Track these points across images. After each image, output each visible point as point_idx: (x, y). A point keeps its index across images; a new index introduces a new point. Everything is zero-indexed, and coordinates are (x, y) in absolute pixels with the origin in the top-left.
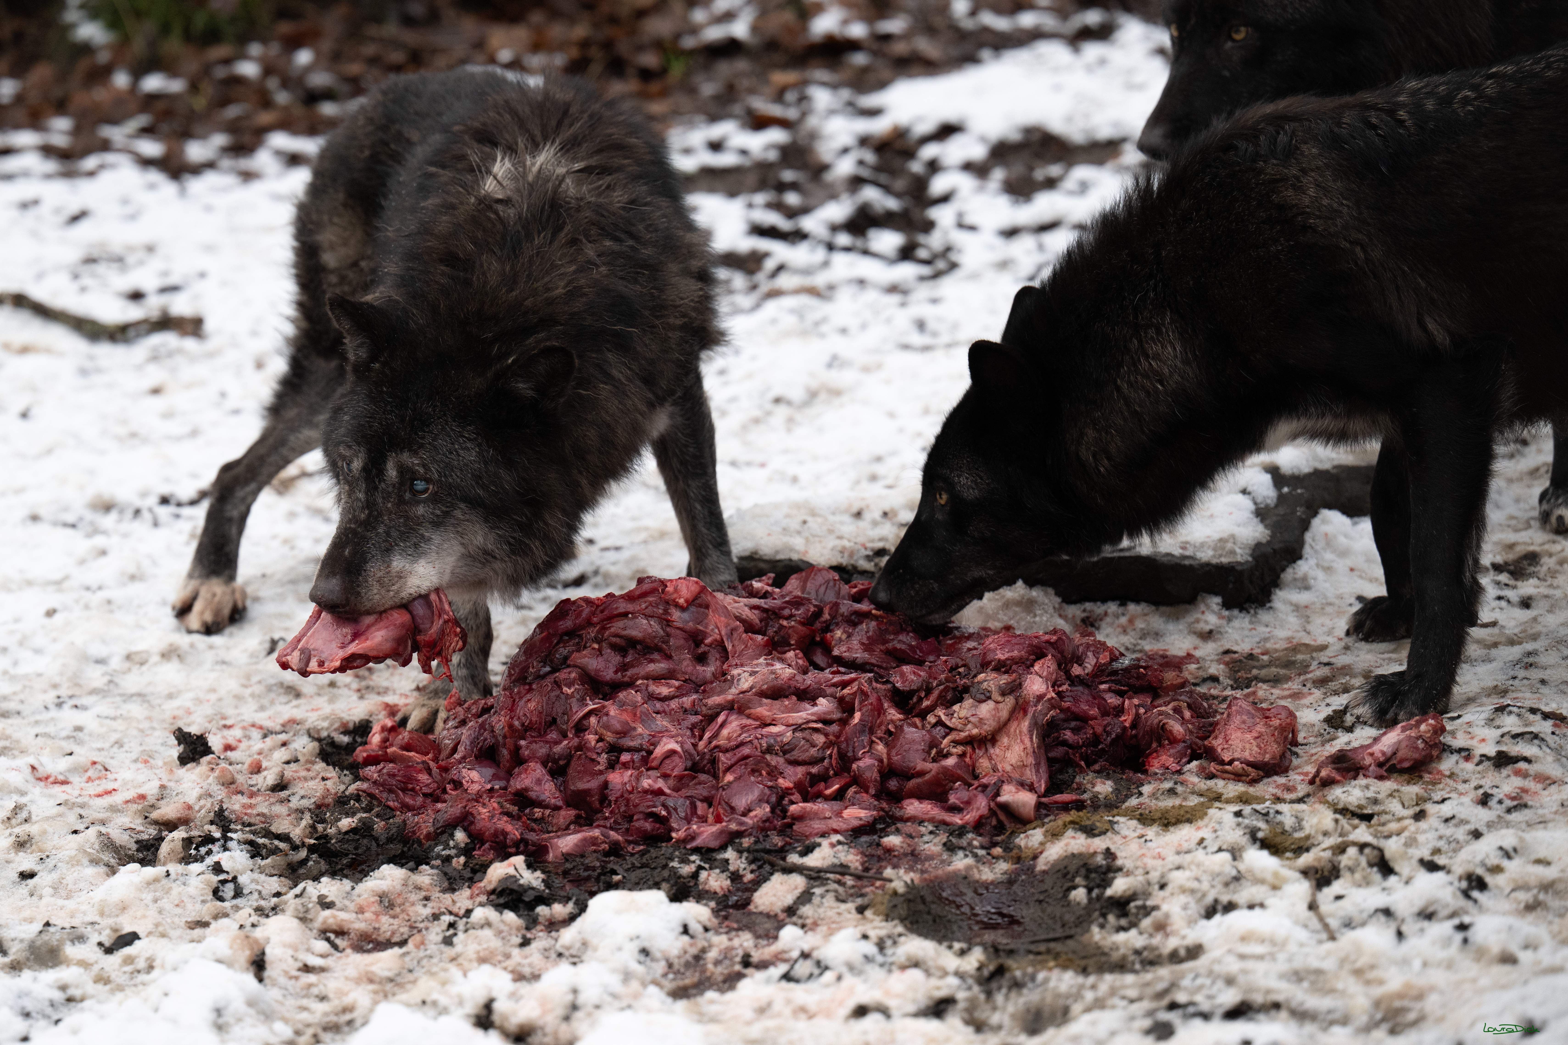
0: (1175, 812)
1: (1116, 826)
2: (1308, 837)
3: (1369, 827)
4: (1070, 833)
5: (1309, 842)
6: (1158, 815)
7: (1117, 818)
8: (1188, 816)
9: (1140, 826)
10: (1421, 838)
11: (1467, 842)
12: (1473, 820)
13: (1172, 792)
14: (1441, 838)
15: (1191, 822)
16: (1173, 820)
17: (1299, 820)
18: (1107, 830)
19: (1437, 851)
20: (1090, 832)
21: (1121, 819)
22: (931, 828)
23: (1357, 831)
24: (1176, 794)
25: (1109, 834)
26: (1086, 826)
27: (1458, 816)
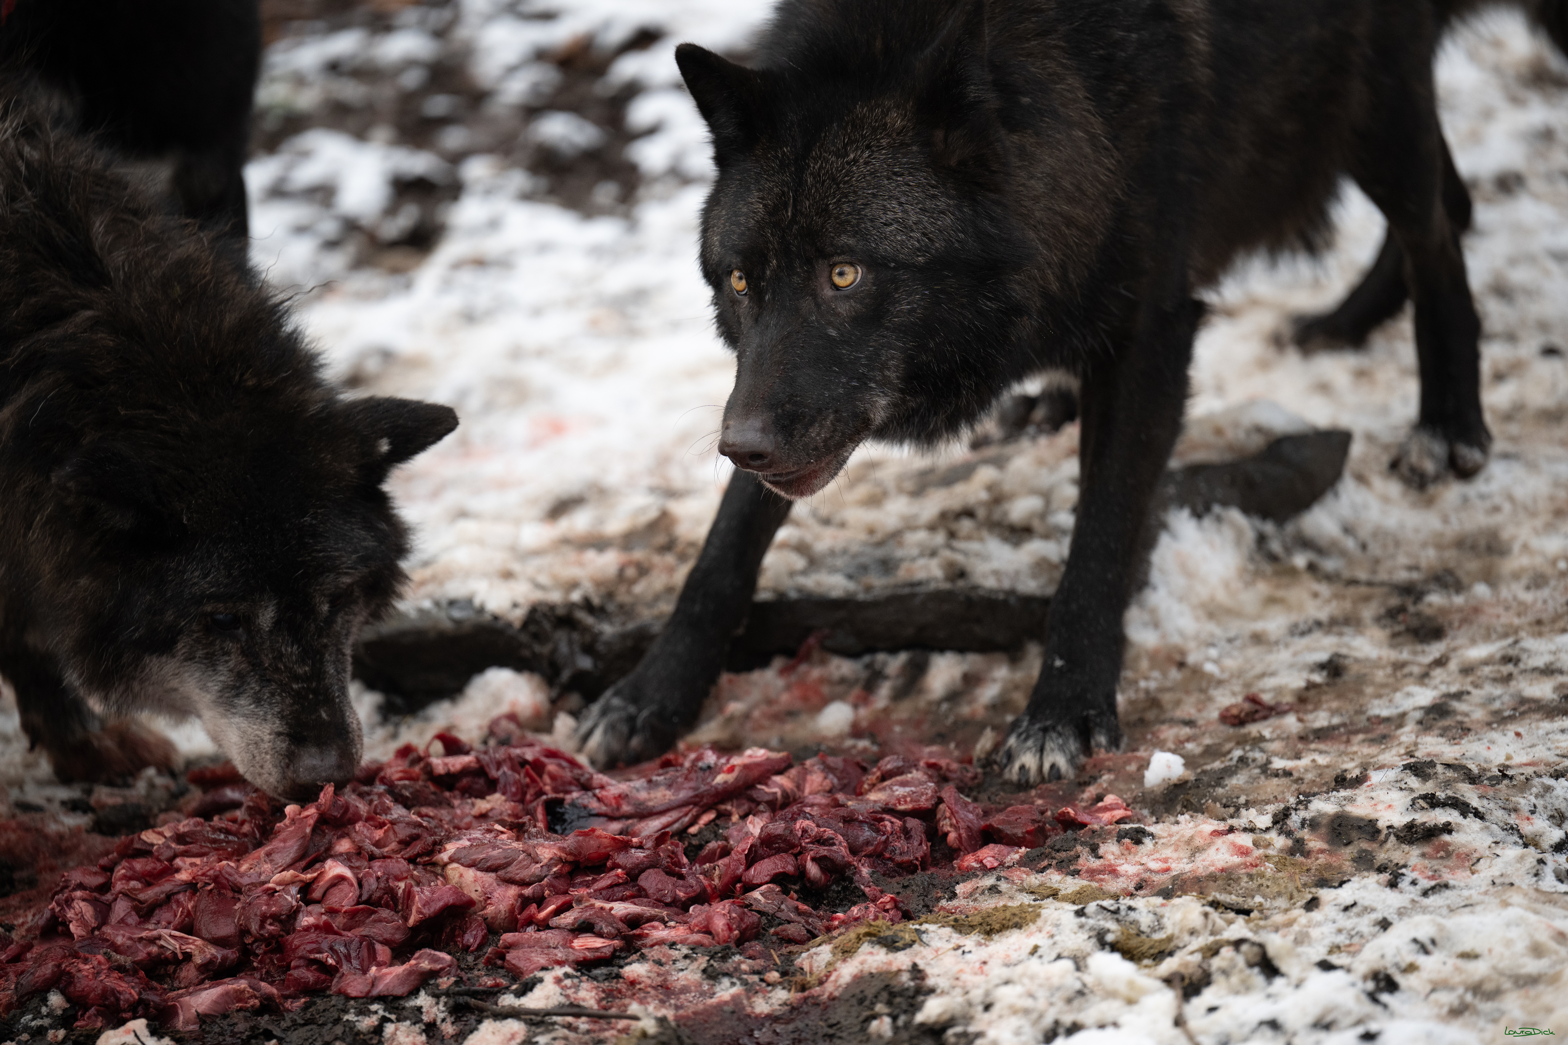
0: (1000, 915)
1: (924, 937)
2: (1170, 939)
3: (1247, 922)
4: (866, 947)
5: (1172, 945)
6: (977, 920)
7: (925, 926)
8: (1017, 919)
9: (956, 935)
10: (1315, 933)
11: (1374, 936)
12: (1379, 907)
13: (994, 890)
14: (1340, 931)
15: (1020, 928)
16: (997, 926)
17: (1159, 917)
18: (914, 942)
19: (1335, 949)
20: (892, 945)
21: (931, 927)
22: (685, 951)
23: (1233, 927)
24: (999, 892)
25: (916, 947)
26: (886, 938)
27: (1361, 902)
